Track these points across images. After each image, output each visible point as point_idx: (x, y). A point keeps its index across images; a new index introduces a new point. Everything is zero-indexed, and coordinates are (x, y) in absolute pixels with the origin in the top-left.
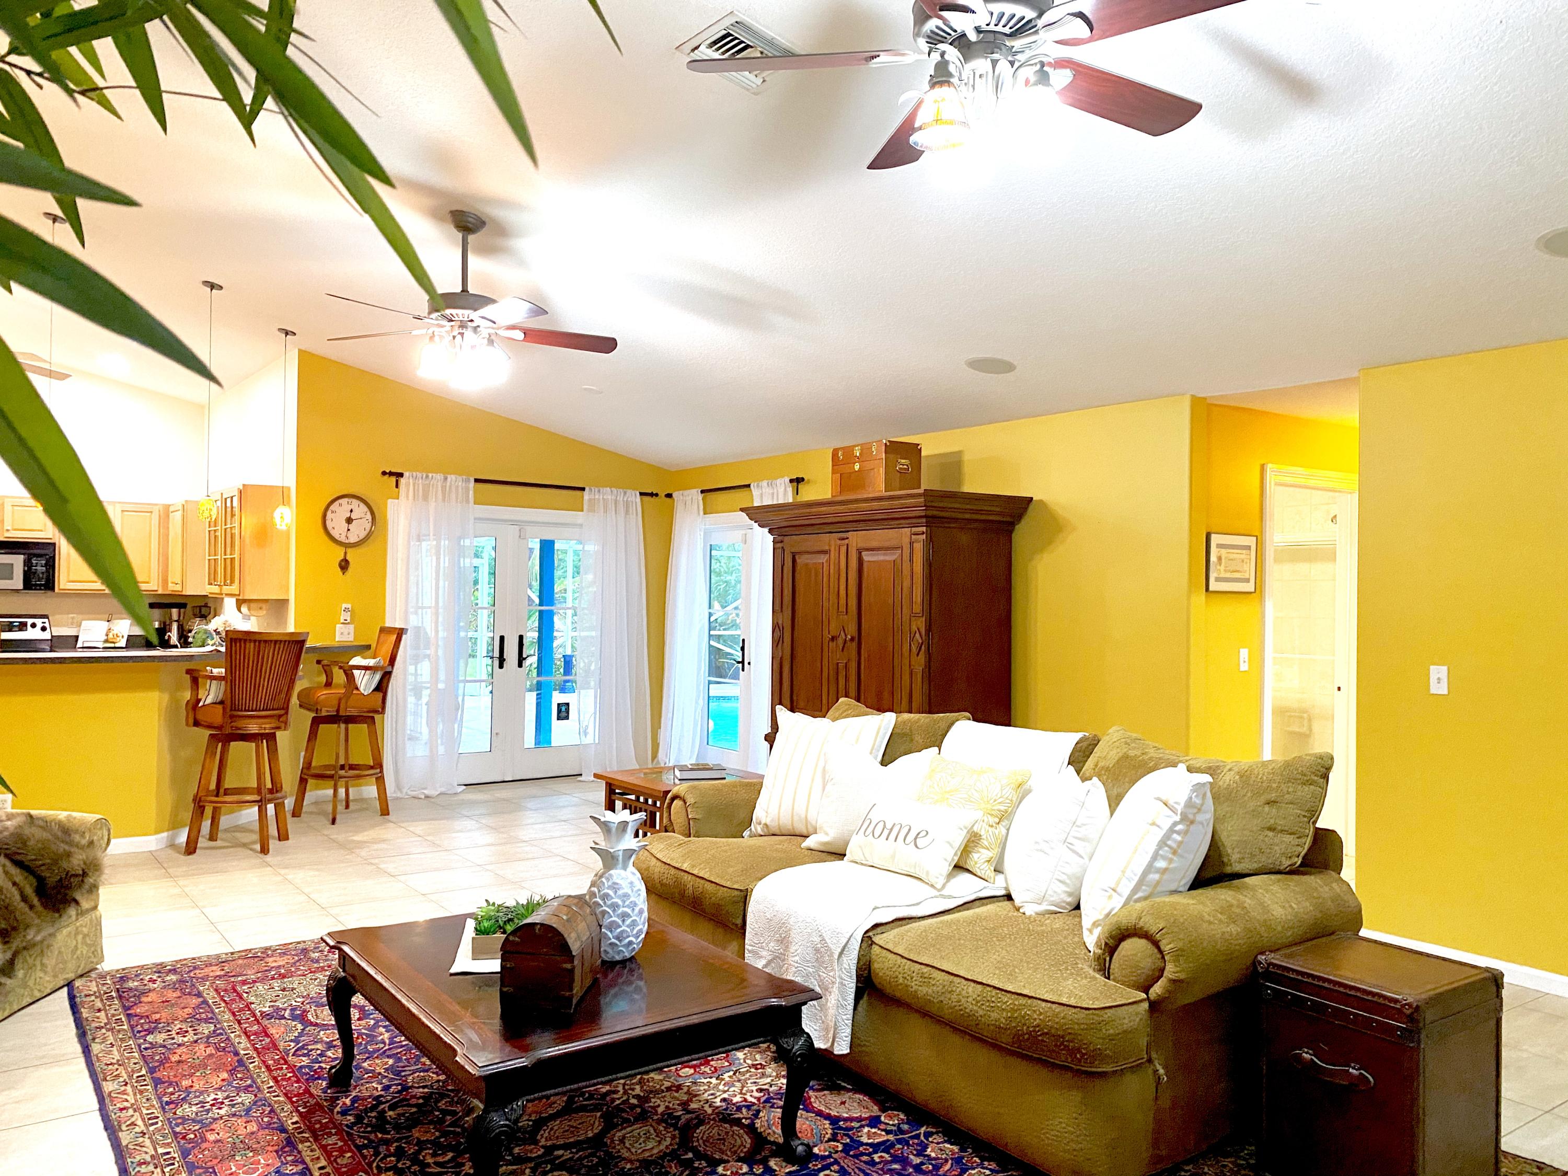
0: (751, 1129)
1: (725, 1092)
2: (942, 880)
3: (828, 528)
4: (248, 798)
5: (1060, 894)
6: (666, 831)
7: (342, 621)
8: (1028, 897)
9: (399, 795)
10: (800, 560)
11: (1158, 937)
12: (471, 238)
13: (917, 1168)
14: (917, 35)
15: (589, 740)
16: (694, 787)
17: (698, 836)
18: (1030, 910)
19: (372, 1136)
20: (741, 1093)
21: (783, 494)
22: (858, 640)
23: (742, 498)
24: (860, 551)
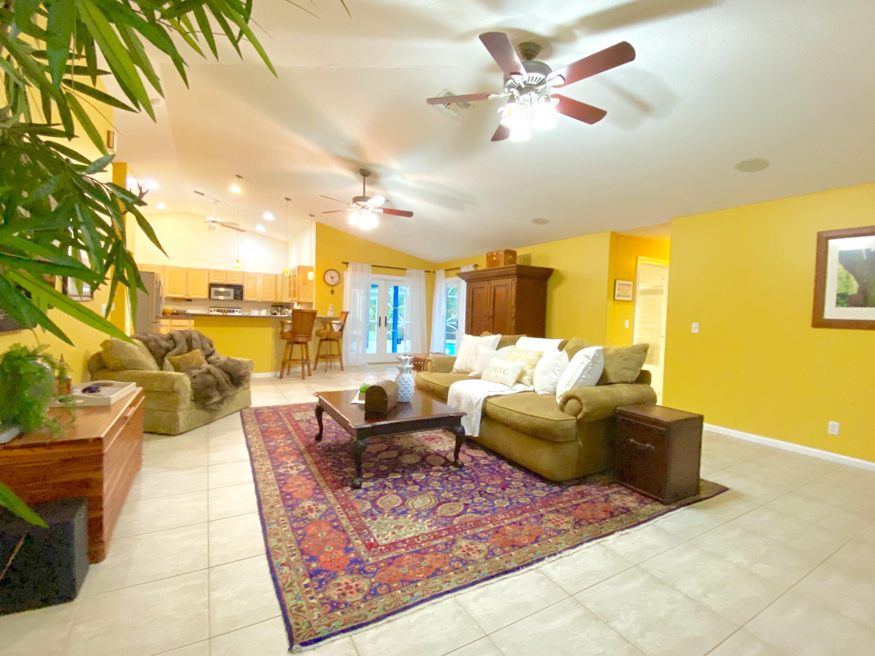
1: (438, 447)
2: (511, 385)
3: (485, 279)
4: (299, 362)
5: (550, 388)
6: (425, 371)
7: (330, 309)
8: (539, 389)
9: (347, 365)
10: (475, 291)
11: (580, 398)
12: (367, 179)
13: (498, 472)
14: (504, 86)
15: (407, 350)
16: (436, 358)
17: (435, 372)
18: (540, 393)
19: (326, 453)
20: (443, 448)
21: (471, 269)
22: (493, 316)
23: (458, 271)
24: (495, 287)
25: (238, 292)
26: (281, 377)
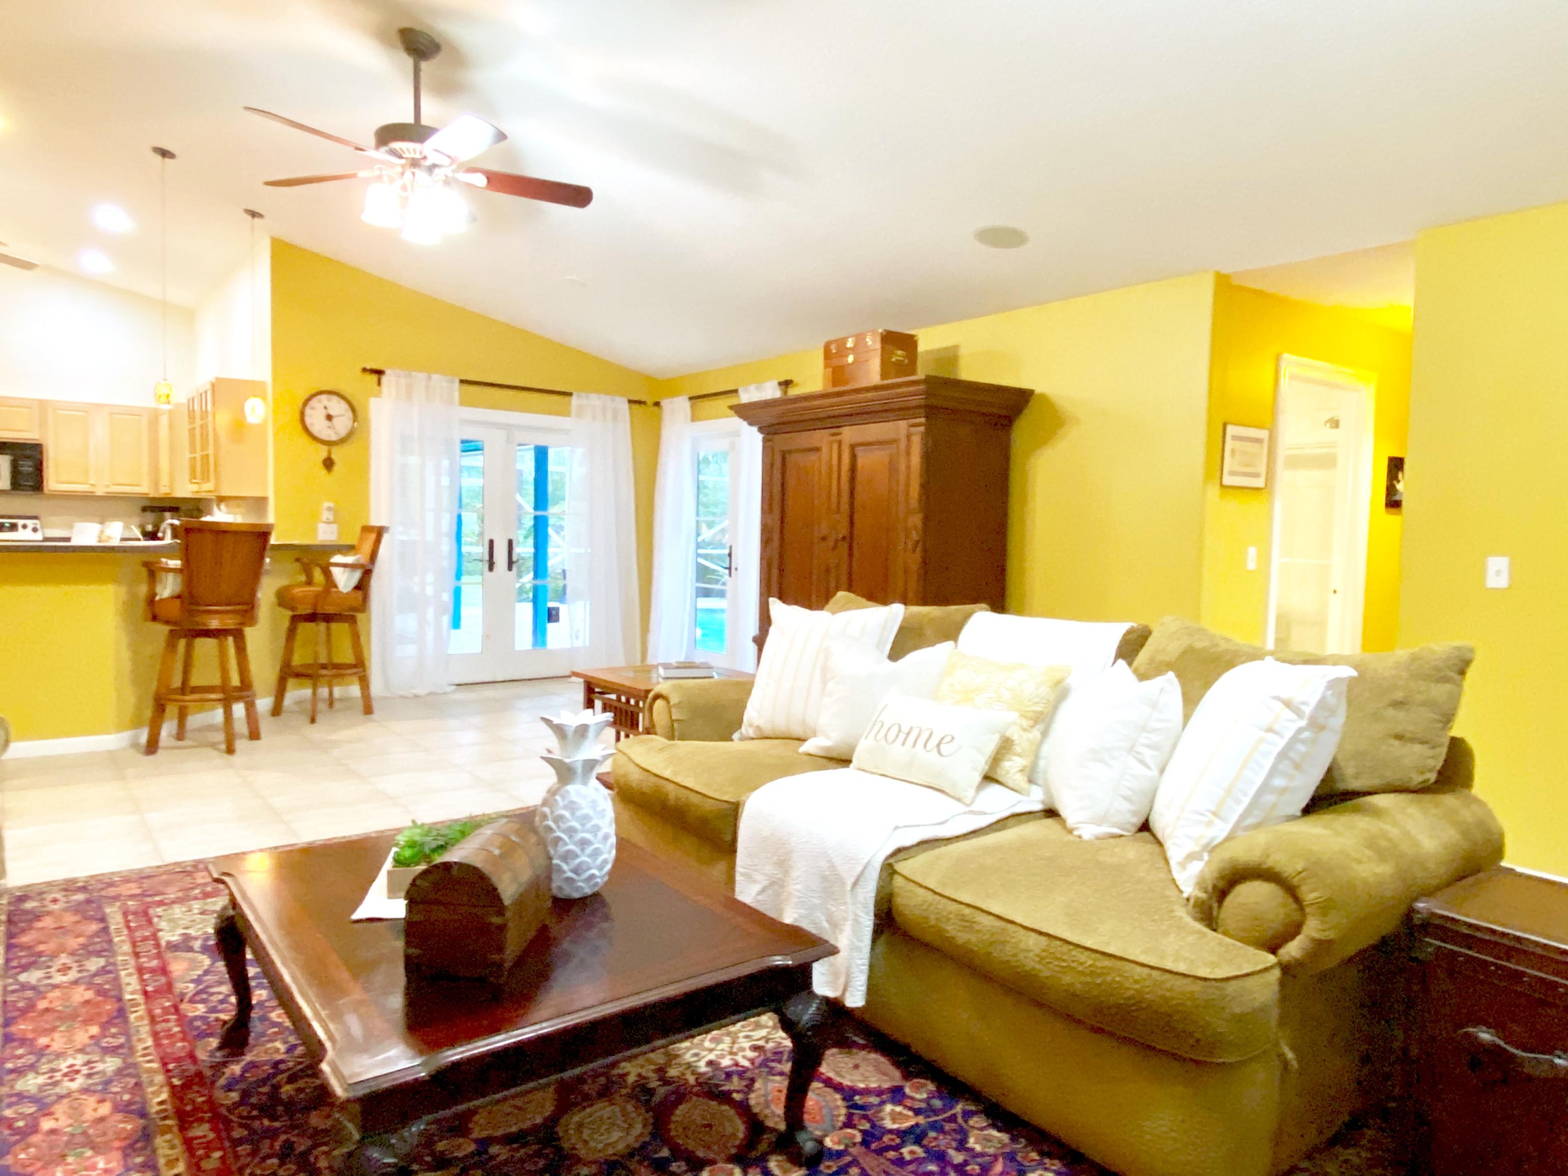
0: (744, 1109)
1: (711, 1050)
2: (970, 793)
3: (819, 424)
4: (213, 696)
6: (648, 733)
7: (325, 520)
8: (1083, 816)
9: (388, 694)
10: (792, 459)
11: (1295, 881)
12: (424, 65)
13: (960, 1168)
15: (579, 643)
16: (680, 687)
17: (682, 738)
18: (1088, 832)
19: (256, 1124)
20: (731, 1053)
21: (771, 392)
22: (850, 539)
23: (733, 401)
24: (853, 447)
25: (27, 467)
26: (152, 747)
